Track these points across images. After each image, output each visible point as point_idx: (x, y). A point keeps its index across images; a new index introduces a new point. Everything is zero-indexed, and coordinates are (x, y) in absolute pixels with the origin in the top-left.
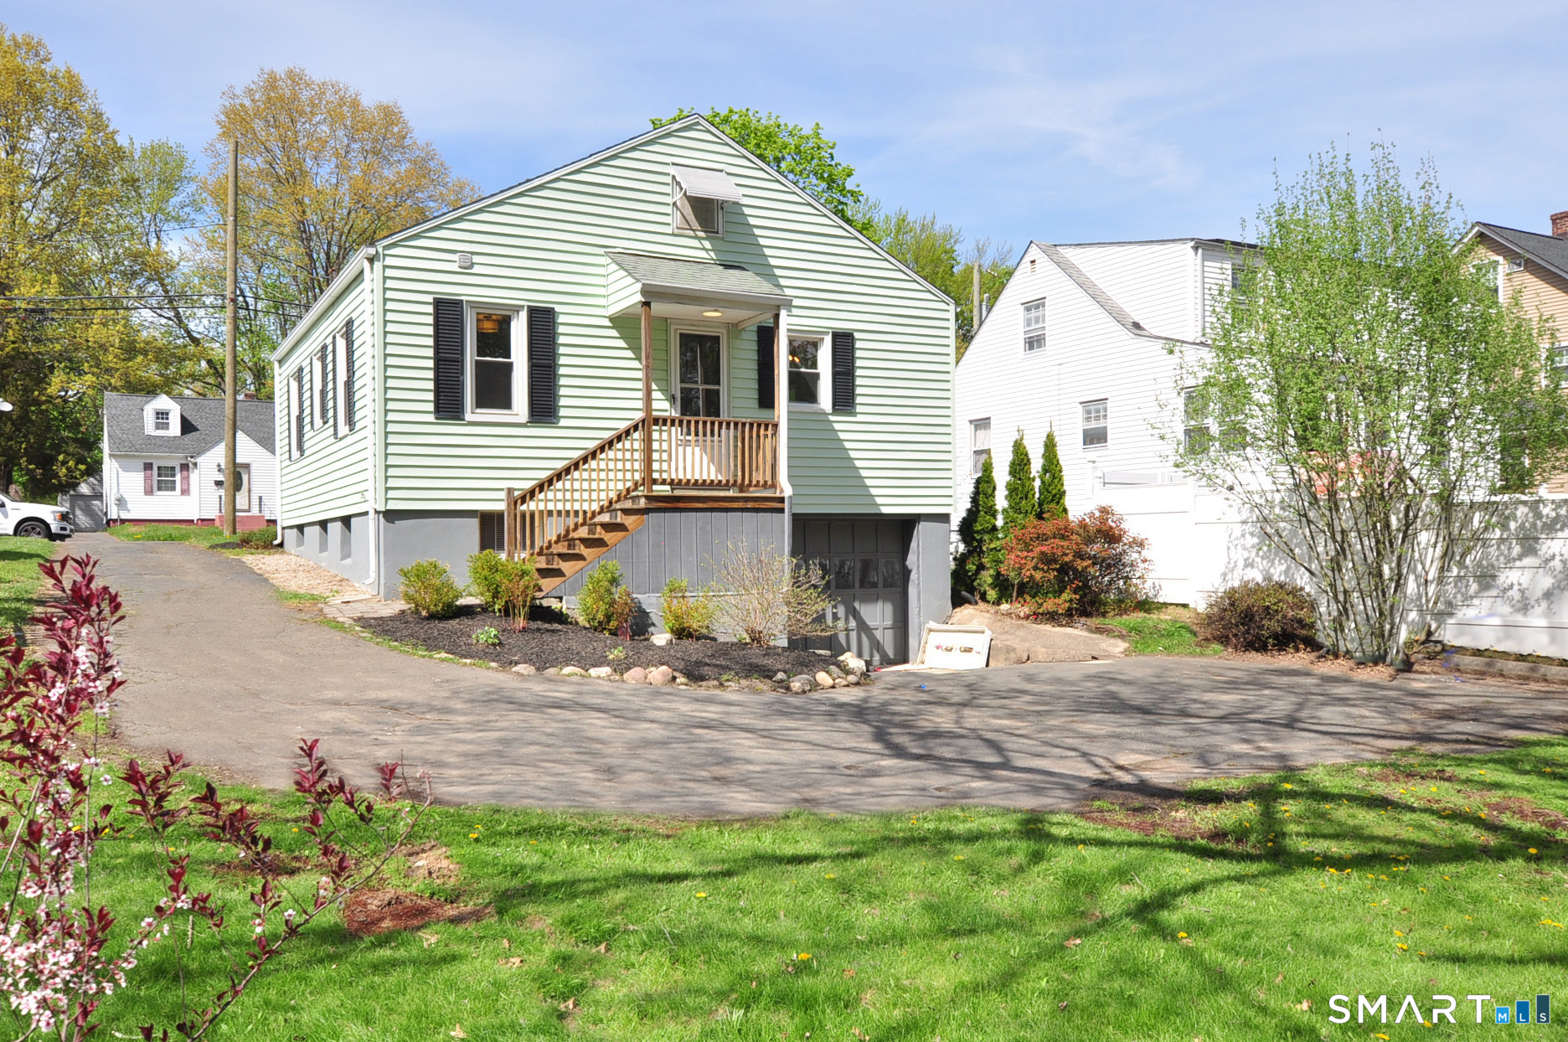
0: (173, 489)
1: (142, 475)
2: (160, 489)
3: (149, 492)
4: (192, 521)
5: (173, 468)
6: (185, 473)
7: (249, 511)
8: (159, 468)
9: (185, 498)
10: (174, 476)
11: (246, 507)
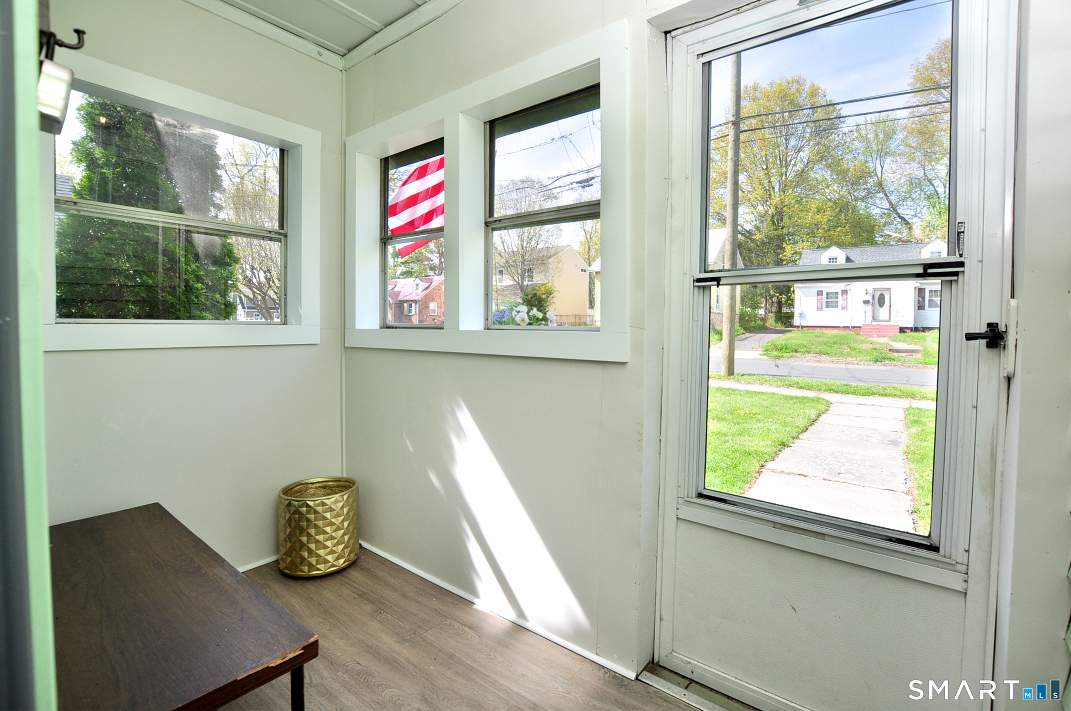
0: (837, 306)
1: (816, 298)
2: (827, 307)
3: (820, 309)
4: (848, 327)
5: (837, 293)
6: (845, 296)
7: (889, 321)
8: (828, 294)
9: (844, 311)
10: (837, 298)
11: (887, 318)
